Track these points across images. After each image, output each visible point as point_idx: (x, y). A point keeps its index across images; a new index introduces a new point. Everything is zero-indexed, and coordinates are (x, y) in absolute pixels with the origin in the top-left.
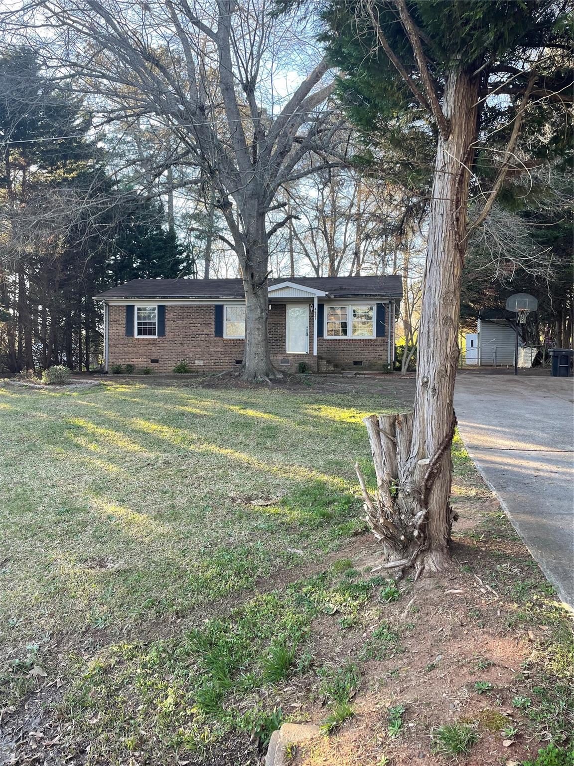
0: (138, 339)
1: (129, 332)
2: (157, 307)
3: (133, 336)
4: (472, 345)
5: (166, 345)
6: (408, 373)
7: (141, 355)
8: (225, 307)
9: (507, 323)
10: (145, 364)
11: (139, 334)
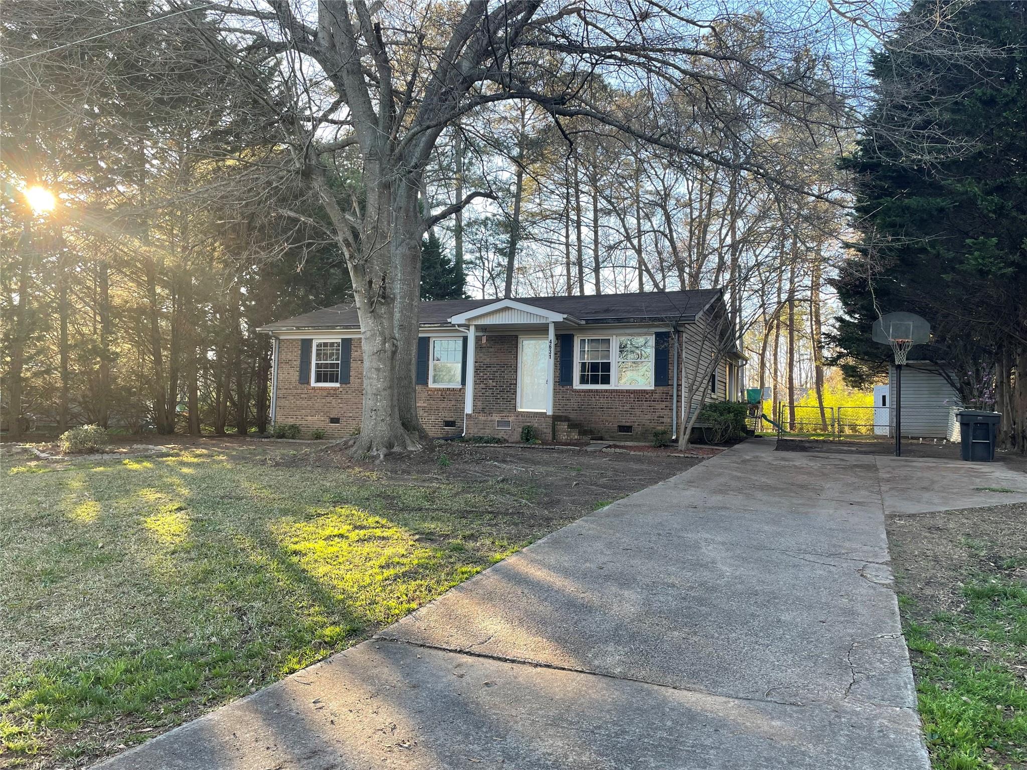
0: (314, 388)
1: (304, 378)
2: (340, 341)
3: (308, 383)
4: (884, 404)
5: (350, 396)
6: (690, 446)
7: (318, 412)
8: (431, 341)
9: (933, 368)
10: (322, 424)
11: (318, 380)
